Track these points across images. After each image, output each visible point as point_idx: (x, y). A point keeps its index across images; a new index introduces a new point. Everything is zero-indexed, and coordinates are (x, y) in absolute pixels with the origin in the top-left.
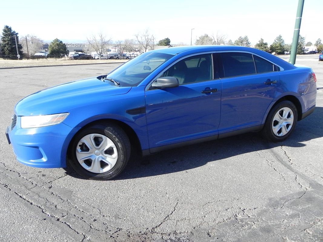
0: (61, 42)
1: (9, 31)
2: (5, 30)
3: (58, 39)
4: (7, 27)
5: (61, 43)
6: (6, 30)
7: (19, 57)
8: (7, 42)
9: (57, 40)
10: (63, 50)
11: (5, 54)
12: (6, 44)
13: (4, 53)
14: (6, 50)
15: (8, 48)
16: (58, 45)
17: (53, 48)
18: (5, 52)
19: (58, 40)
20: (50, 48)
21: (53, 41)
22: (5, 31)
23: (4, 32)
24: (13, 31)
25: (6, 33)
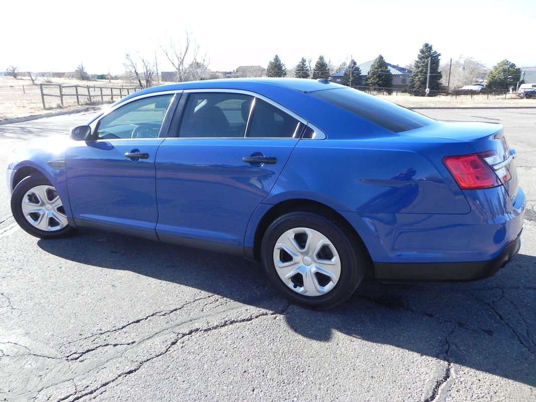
0: (513, 66)
1: (427, 52)
2: (423, 50)
3: (507, 60)
4: (427, 45)
5: (512, 68)
6: (425, 50)
7: (427, 93)
8: (420, 69)
9: (506, 63)
10: (512, 80)
11: (414, 88)
12: (418, 72)
13: (413, 86)
14: (417, 82)
15: (420, 78)
16: (504, 71)
17: (495, 77)
18: (414, 84)
19: (508, 62)
20: (489, 76)
21: (498, 64)
22: (422, 52)
23: (421, 54)
24: (433, 51)
25: (423, 55)
